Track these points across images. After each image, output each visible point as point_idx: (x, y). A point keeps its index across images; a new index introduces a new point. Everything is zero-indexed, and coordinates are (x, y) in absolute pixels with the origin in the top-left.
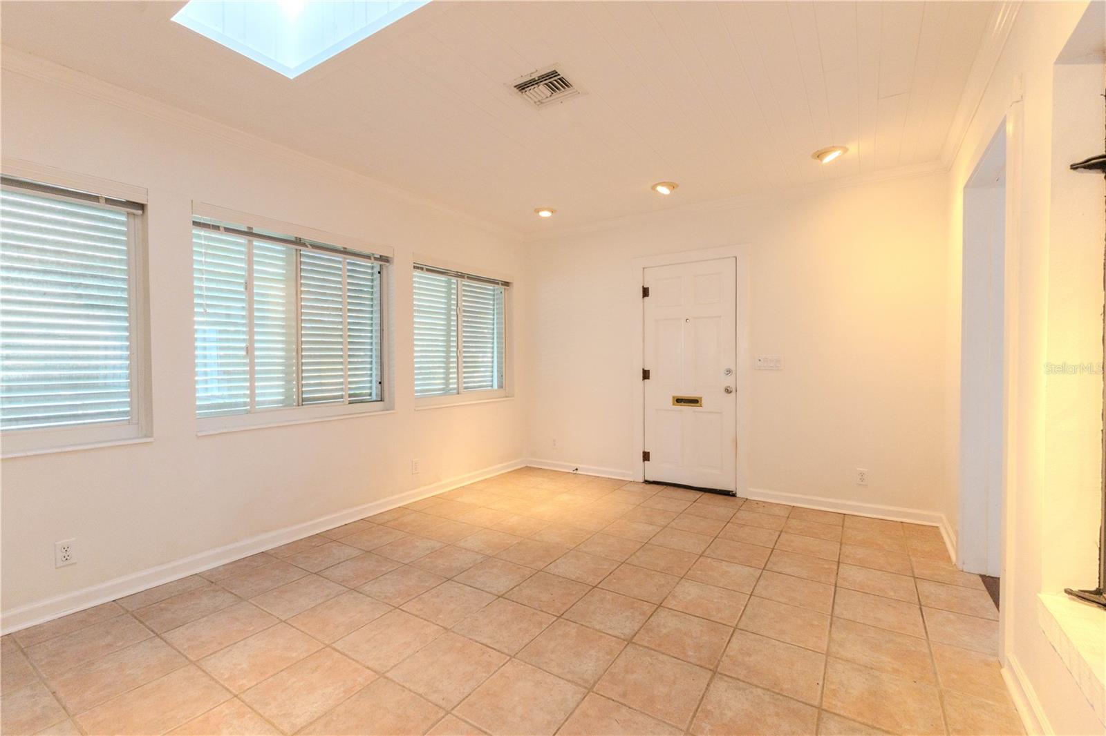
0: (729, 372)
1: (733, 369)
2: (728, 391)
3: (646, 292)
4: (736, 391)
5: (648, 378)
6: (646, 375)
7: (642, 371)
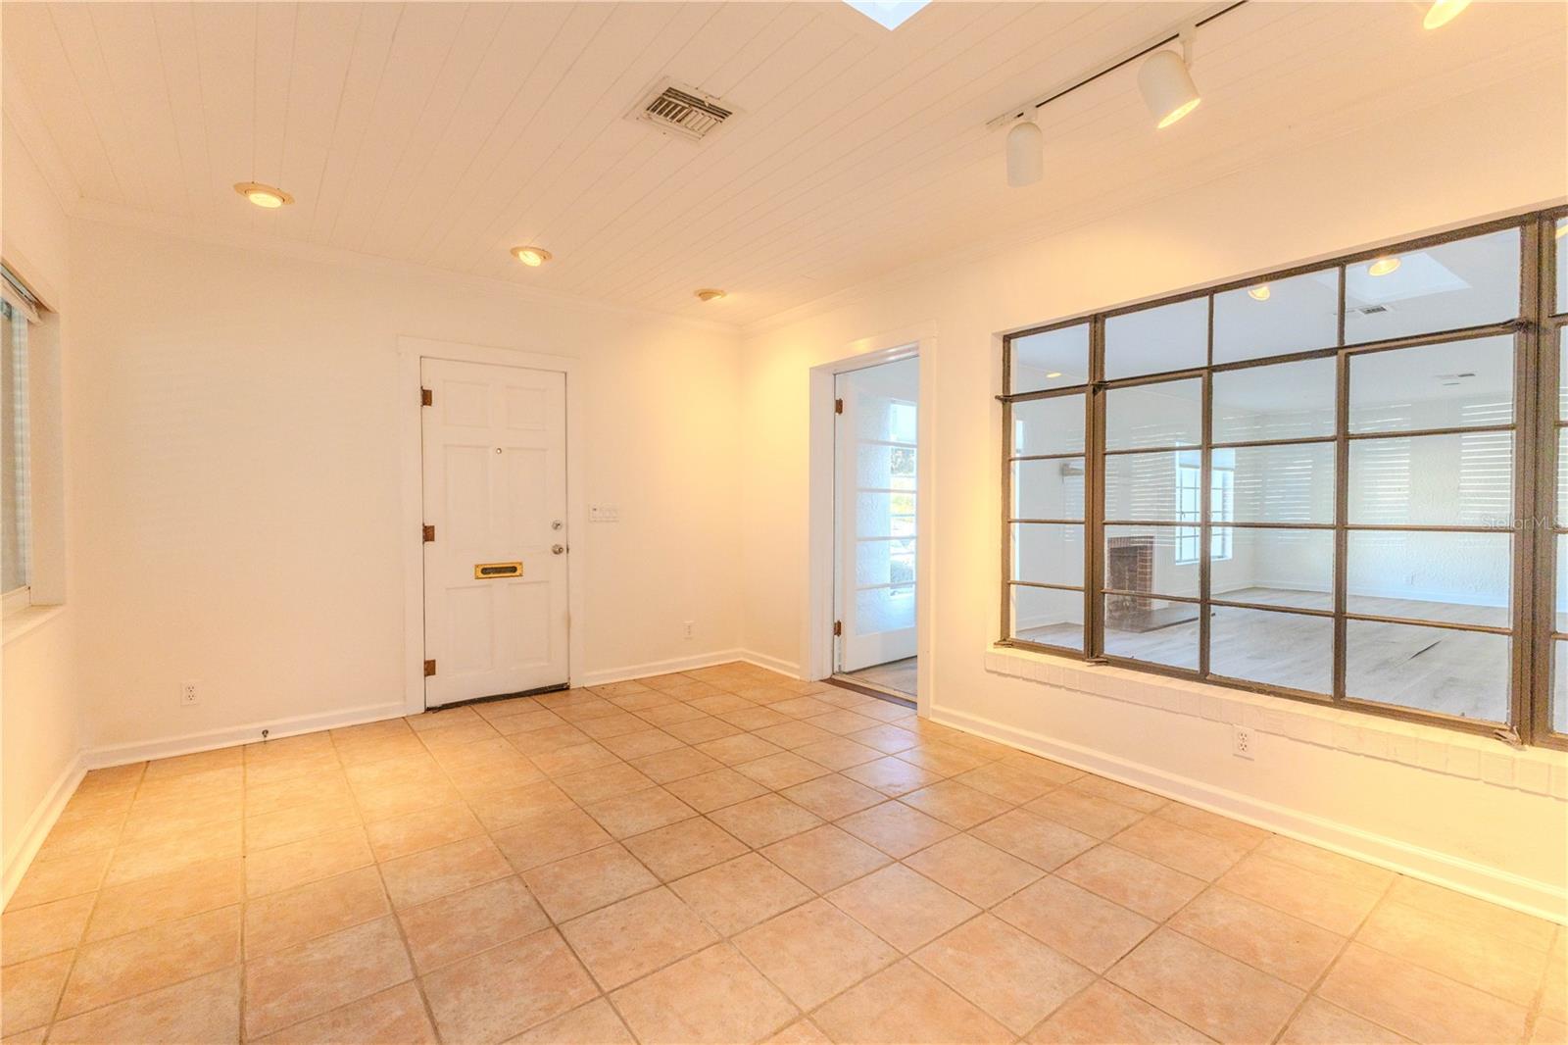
0: (557, 526)
1: (563, 522)
2: (558, 551)
3: (427, 398)
4: (568, 550)
5: (432, 539)
6: (428, 534)
7: (422, 528)
